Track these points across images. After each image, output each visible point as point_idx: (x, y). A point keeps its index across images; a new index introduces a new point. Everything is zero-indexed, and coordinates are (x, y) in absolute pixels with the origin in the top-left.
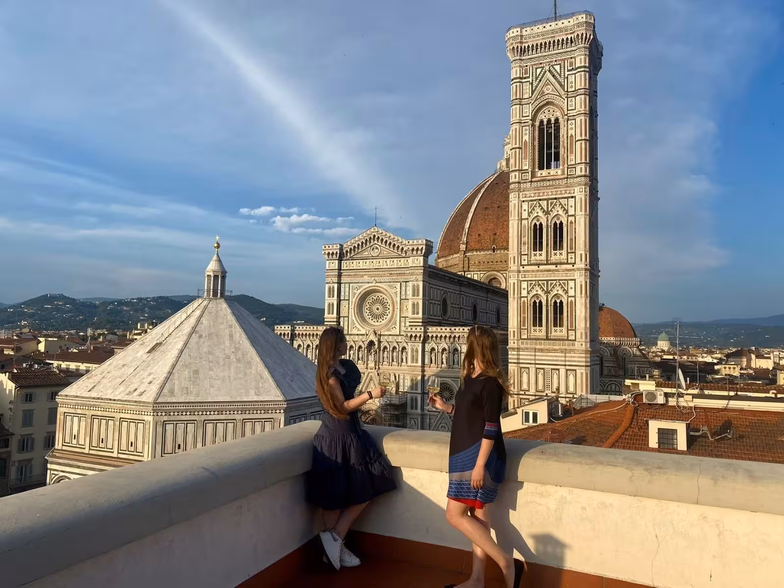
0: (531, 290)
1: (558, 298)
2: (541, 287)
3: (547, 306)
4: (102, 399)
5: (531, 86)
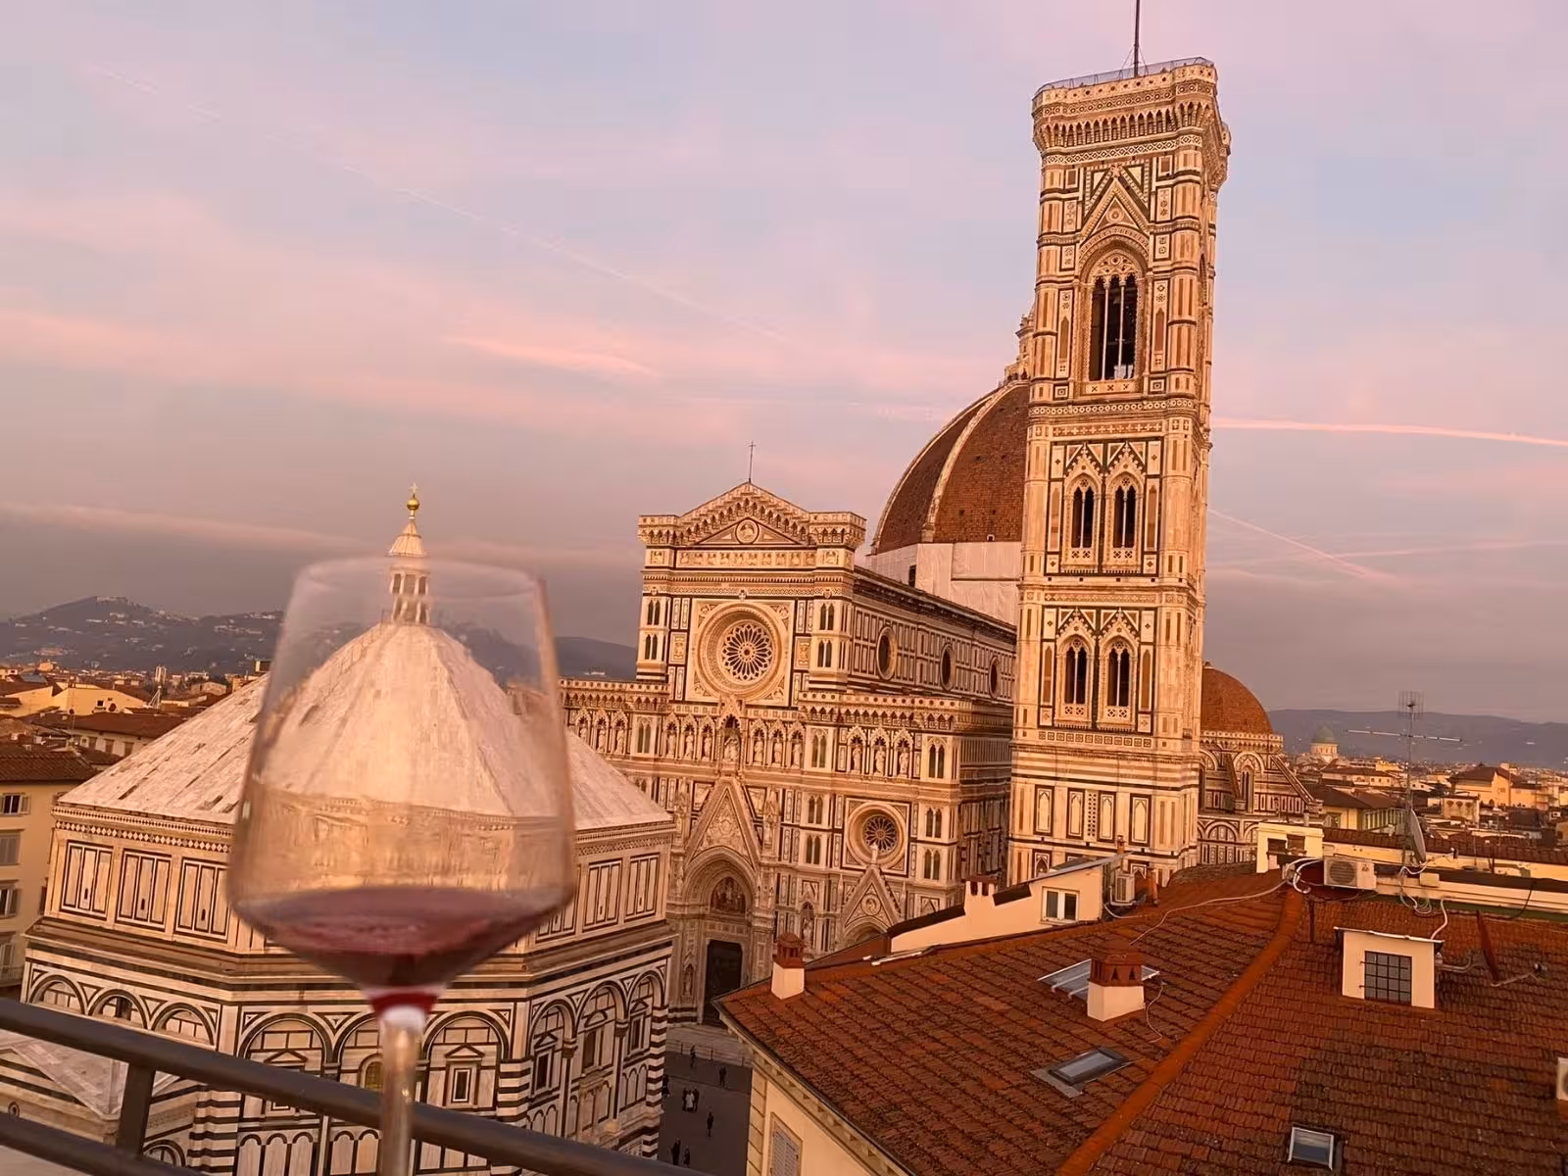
0: (1063, 627)
1: (1120, 645)
2: (1086, 622)
3: (1097, 661)
4: (147, 815)
5: (1080, 208)
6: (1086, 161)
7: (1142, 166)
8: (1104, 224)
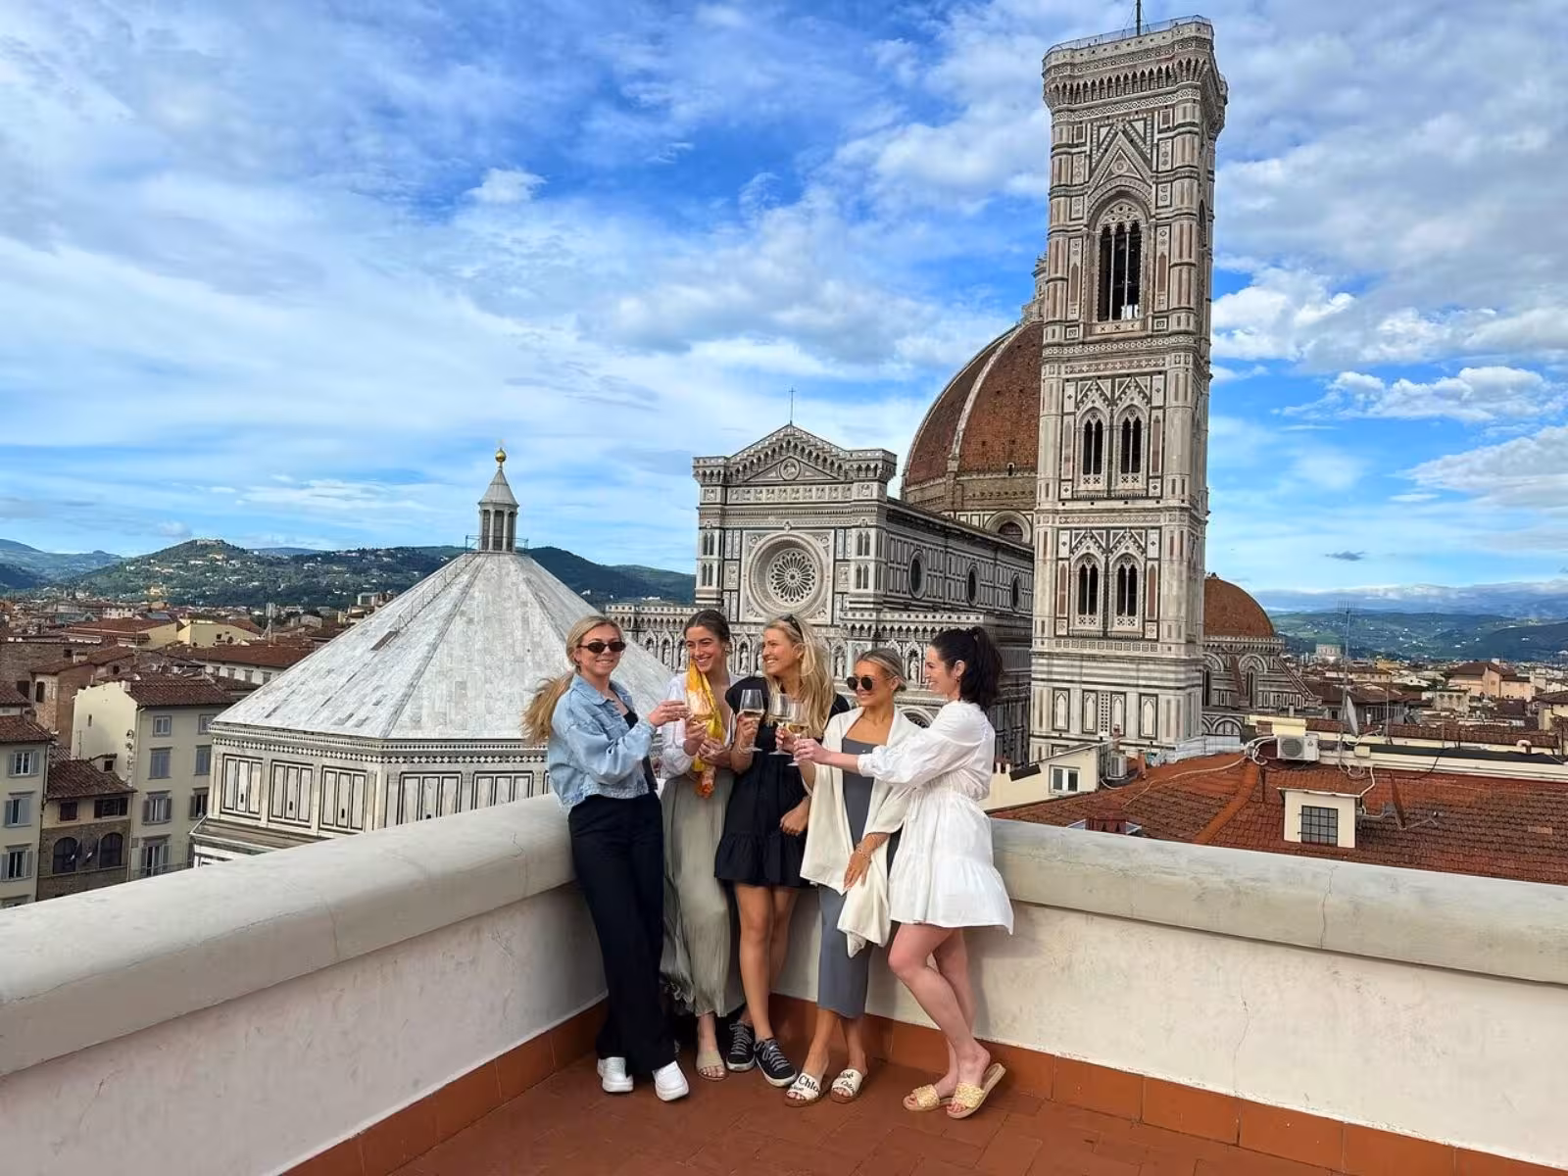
0: (1076, 547)
1: (1128, 561)
2: (1097, 541)
3: (1106, 576)
4: (290, 731)
5: (1087, 161)
6: (1093, 117)
8: (1109, 176)
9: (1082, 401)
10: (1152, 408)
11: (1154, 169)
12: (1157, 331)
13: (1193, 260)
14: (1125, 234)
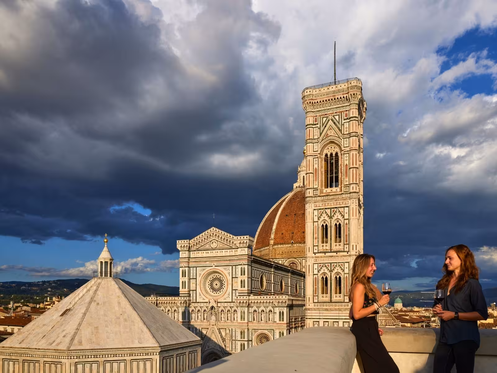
0: (320, 270)
1: (338, 275)
2: (327, 268)
3: (331, 280)
4: (30, 349)
5: (319, 130)
6: (320, 114)
7: (339, 115)
8: (327, 136)
9: (320, 217)
10: (345, 219)
11: (343, 133)
12: (345, 192)
13: (357, 166)
14: (333, 157)
